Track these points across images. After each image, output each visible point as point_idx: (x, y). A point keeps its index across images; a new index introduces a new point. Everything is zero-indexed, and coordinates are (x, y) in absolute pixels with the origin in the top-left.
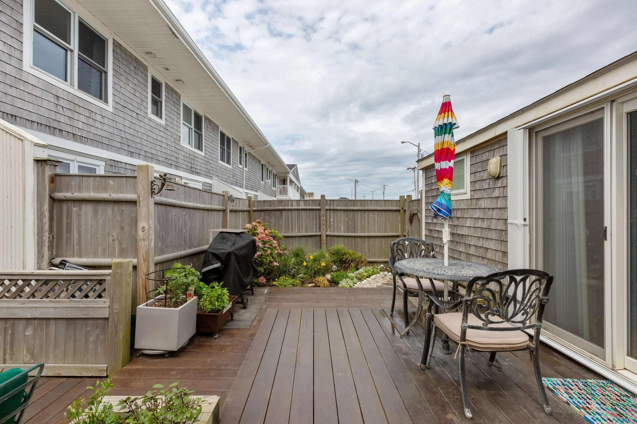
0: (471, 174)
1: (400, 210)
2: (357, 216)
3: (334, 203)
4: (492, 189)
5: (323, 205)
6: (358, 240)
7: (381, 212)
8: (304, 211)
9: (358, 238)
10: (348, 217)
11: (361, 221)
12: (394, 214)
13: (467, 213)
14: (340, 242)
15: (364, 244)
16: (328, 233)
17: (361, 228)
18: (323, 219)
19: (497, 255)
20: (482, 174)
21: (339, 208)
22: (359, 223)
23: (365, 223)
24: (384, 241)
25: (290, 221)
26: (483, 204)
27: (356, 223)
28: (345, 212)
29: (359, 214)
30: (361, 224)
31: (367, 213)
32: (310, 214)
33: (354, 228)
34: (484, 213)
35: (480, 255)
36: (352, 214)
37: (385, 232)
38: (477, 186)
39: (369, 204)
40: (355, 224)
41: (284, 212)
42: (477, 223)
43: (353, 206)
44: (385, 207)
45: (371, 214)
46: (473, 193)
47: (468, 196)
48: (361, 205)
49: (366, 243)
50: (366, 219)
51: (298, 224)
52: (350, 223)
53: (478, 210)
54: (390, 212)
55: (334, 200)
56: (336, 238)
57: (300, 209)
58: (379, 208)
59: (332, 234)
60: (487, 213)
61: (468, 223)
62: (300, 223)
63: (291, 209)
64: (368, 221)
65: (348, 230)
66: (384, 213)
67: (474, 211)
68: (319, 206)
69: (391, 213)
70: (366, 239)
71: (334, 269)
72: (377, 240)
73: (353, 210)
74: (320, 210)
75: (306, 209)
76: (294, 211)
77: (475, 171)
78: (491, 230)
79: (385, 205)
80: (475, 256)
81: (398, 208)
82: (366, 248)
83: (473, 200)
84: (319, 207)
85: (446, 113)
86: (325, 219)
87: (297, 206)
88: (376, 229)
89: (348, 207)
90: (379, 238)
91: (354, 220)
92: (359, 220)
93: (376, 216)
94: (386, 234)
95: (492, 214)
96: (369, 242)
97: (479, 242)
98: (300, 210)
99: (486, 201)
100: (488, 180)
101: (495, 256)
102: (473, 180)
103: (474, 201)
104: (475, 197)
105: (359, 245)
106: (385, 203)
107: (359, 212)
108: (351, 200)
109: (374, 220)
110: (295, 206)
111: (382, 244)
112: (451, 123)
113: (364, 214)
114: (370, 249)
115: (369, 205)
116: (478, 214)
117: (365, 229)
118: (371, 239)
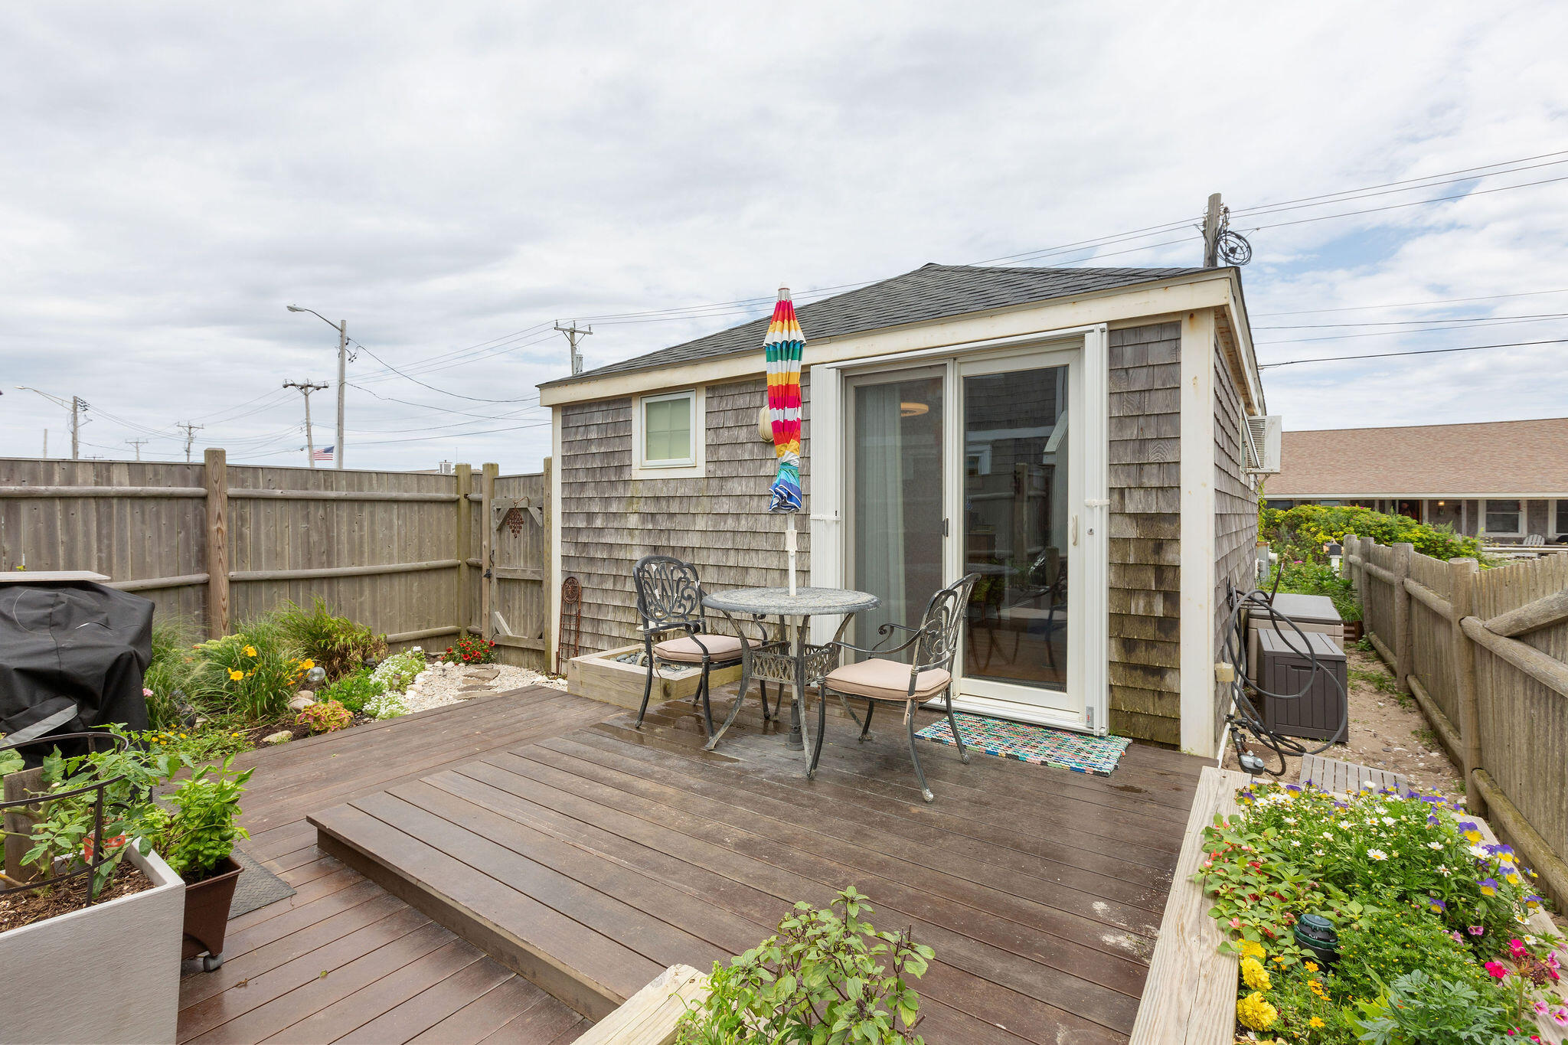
0: (708, 429)
1: (458, 500)
2: (337, 517)
3: (256, 478)
4: (759, 462)
5: (216, 482)
6: (342, 587)
7: (408, 504)
8: (129, 501)
9: (341, 580)
10: (307, 517)
11: (351, 531)
12: (444, 510)
13: (697, 506)
14: (279, 596)
15: (361, 597)
16: (234, 574)
17: (351, 551)
18: (219, 530)
19: (769, 577)
20: (736, 432)
21: (278, 493)
22: (344, 538)
23: (361, 537)
24: (416, 584)
25: (60, 536)
26: (737, 487)
27: (333, 536)
28: (299, 506)
29: (344, 511)
30: (351, 540)
31: (367, 508)
32: (158, 513)
33: (329, 552)
34: (740, 504)
35: (732, 582)
36: (321, 512)
37: (420, 558)
38: (723, 454)
39: (374, 482)
40: (330, 539)
41: (24, 508)
42: (722, 524)
43: (326, 489)
44: (419, 491)
45: (380, 511)
46: (711, 467)
47: (700, 472)
48: (350, 486)
49: (367, 592)
50: (366, 524)
51: (100, 550)
52: (314, 537)
53: (724, 499)
54: (433, 505)
55: (255, 469)
56: (264, 587)
57: (112, 494)
58: (406, 495)
59: (249, 573)
60: (746, 505)
61: (701, 524)
62: (109, 546)
63: (69, 494)
64: (373, 533)
65: (309, 560)
66: (416, 507)
67: (714, 500)
68: (200, 485)
69: (434, 508)
70: (367, 582)
71: (316, 678)
72: (399, 584)
73: (325, 500)
74: (204, 498)
75: (143, 494)
76: (80, 502)
77: (718, 424)
78: (757, 535)
79: (419, 486)
80: (716, 586)
81: (454, 496)
82: (367, 606)
83: (711, 481)
84: (202, 491)
85: (786, 321)
86: (224, 528)
87: (97, 484)
88: (395, 554)
89: (307, 489)
90: (404, 575)
91: (329, 530)
92: (344, 528)
93: (395, 517)
94: (424, 564)
95: (758, 506)
96: (373, 592)
97: (727, 558)
98: (113, 497)
99: (744, 483)
100: (750, 445)
101: (766, 580)
102: (713, 440)
103: (714, 483)
104: (719, 474)
105: (343, 603)
106: (418, 480)
107: (345, 505)
108: (318, 471)
109: (390, 527)
110: (85, 483)
111: (411, 591)
112: (794, 341)
113: (361, 510)
114: (378, 610)
115: (375, 485)
116: (725, 506)
117: (362, 553)
118: (379, 581)
